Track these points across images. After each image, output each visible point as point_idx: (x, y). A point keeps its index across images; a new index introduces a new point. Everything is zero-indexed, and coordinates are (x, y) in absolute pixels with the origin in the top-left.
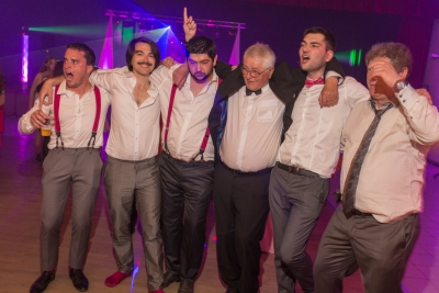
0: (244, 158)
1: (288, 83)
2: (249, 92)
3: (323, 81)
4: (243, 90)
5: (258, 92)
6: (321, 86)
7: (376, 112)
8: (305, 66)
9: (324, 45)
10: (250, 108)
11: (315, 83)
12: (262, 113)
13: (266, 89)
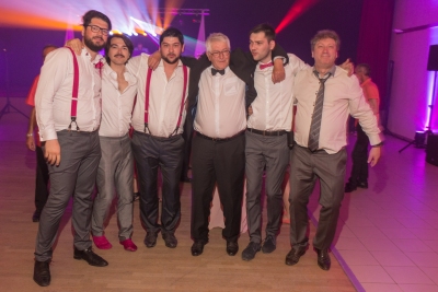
0: (221, 127)
1: (244, 66)
2: (214, 72)
3: (273, 64)
4: (209, 70)
5: (222, 72)
6: (271, 68)
7: (321, 80)
8: (256, 58)
9: (266, 40)
10: (217, 85)
11: (268, 66)
12: (228, 89)
13: (228, 70)
